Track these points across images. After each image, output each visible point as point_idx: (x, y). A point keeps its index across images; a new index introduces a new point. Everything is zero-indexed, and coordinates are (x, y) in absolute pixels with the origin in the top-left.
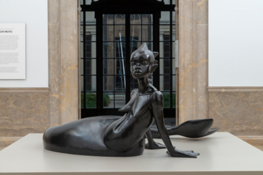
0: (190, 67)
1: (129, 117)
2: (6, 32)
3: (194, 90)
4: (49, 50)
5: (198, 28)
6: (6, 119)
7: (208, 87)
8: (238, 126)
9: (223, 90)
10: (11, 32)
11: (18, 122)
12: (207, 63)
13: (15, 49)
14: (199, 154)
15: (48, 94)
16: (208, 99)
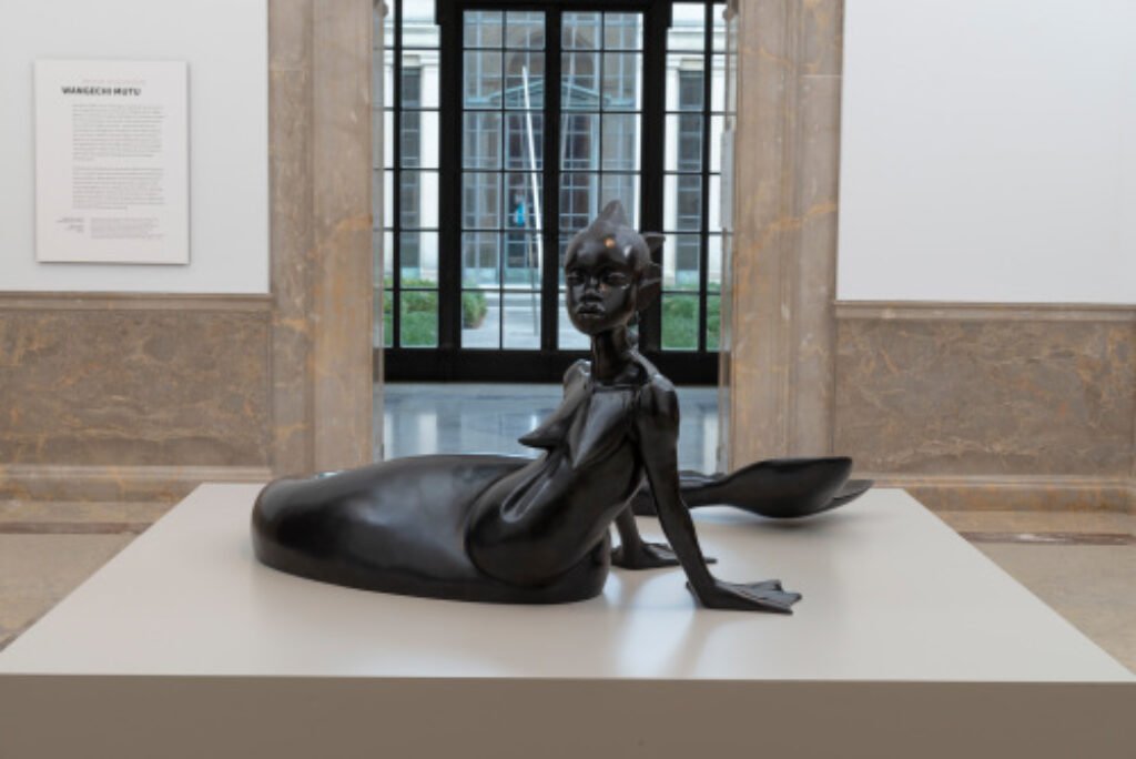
0: (775, 227)
1: (558, 466)
2: (118, 91)
3: (786, 313)
4: (272, 160)
5: (807, 88)
6: (118, 404)
7: (835, 303)
8: (936, 442)
9: (888, 315)
10: (137, 92)
11: (162, 415)
12: (834, 216)
13: (150, 156)
14: (798, 597)
15: (266, 318)
16: (833, 343)
